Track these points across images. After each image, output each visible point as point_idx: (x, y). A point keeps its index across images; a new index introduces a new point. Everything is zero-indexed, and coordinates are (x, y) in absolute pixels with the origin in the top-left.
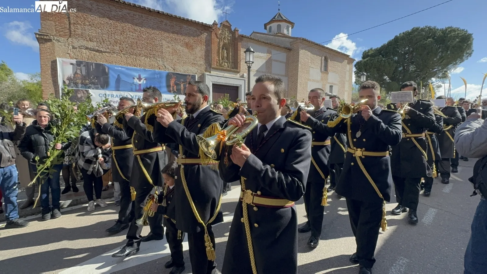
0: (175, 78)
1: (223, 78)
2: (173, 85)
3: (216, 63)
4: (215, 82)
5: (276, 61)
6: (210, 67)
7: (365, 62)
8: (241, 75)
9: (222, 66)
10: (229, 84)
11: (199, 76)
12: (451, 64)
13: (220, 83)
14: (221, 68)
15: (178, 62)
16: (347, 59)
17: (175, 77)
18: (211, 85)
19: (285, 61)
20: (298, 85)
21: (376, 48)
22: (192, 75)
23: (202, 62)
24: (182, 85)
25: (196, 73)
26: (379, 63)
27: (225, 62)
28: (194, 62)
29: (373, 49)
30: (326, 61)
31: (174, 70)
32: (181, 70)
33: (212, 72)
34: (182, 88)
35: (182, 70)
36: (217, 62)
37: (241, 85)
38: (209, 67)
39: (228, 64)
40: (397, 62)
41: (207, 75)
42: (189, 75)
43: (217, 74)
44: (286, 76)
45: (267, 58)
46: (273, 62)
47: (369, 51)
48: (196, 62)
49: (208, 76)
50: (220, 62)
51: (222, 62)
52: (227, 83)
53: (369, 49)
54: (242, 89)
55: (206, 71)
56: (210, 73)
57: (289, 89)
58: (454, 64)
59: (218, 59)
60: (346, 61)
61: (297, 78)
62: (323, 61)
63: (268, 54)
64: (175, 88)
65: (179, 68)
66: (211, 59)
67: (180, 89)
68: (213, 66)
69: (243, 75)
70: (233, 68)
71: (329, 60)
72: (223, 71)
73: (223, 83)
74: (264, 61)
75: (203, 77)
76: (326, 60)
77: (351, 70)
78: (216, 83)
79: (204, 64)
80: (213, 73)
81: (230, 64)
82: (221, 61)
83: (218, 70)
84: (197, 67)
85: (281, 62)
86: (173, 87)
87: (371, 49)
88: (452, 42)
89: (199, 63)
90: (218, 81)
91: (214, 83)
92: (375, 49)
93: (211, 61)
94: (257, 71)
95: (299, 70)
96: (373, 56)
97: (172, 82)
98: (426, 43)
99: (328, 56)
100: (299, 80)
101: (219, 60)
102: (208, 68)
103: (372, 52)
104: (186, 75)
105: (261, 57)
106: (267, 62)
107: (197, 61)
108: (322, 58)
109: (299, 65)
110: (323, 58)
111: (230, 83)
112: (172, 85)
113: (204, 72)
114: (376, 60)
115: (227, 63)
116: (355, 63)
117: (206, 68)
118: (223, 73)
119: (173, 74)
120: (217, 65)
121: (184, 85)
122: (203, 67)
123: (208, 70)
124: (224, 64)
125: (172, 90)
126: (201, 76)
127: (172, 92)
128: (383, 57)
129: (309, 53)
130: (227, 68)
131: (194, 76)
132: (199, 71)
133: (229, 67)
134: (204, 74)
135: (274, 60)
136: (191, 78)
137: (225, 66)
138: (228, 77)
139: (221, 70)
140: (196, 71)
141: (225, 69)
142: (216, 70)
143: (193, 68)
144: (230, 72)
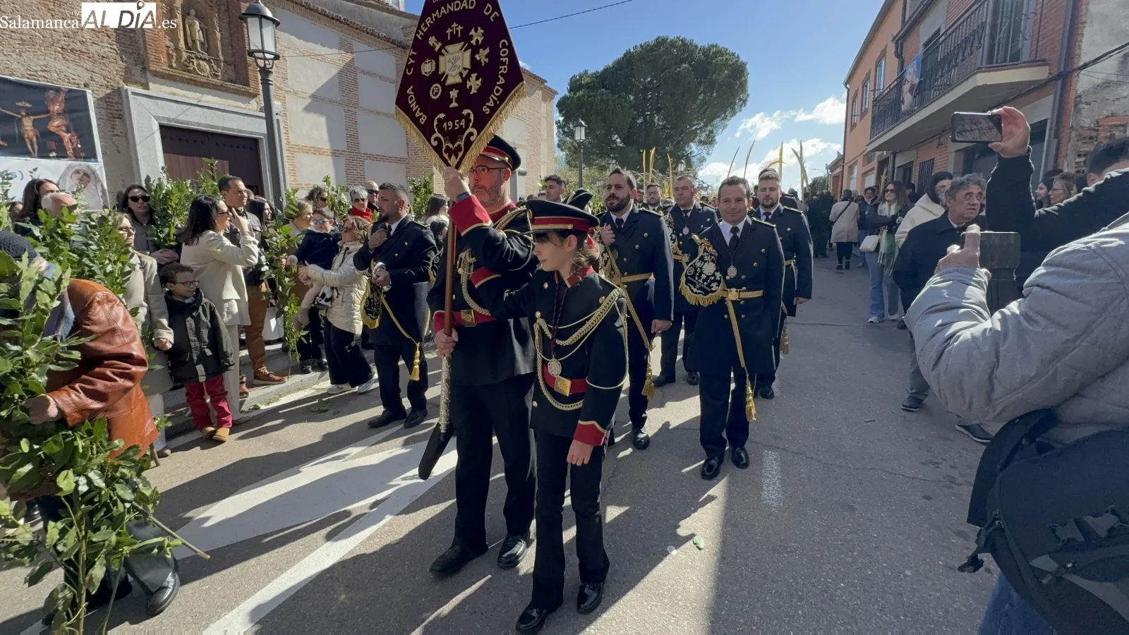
1: (197, 108)
3: (163, 59)
4: (168, 119)
5: (368, 73)
6: (144, 69)
7: (579, 98)
9: (189, 71)
10: (224, 128)
11: (102, 95)
14: (187, 75)
16: (541, 89)
18: (156, 127)
19: (394, 77)
22: (70, 91)
23: (107, 48)
24: (28, 123)
25: (86, 85)
26: (605, 106)
29: (589, 72)
33: (151, 85)
34: (31, 134)
35: (15, 66)
36: (169, 56)
38: (139, 68)
39: (211, 67)
40: (634, 106)
41: (134, 93)
42: (58, 90)
43: (174, 94)
45: (342, 64)
46: (360, 76)
49: (140, 98)
50: (179, 57)
51: (189, 58)
52: (214, 127)
55: (126, 81)
56: (146, 87)
57: (410, 153)
59: (171, 44)
60: (540, 92)
63: (343, 53)
67: (21, 136)
68: (153, 67)
70: (231, 82)
72: (194, 87)
73: (199, 124)
74: (334, 71)
75: (116, 99)
77: (549, 114)
78: (173, 124)
79: (118, 59)
80: (156, 88)
81: (219, 66)
82: (185, 55)
83: (175, 80)
84: (89, 65)
85: (381, 78)
88: (719, 74)
89: (93, 49)
90: (181, 118)
91: (165, 122)
93: (145, 48)
94: (313, 96)
96: (590, 88)
98: (679, 72)
101: (177, 49)
102: (137, 70)
103: (589, 80)
104: (42, 89)
105: (319, 57)
106: (341, 73)
107: (82, 42)
111: (228, 125)
113: (121, 82)
114: (599, 98)
115: (208, 62)
116: (557, 99)
117: (127, 70)
118: (198, 95)
120: (171, 66)
121: (35, 122)
122: (115, 69)
123: (137, 77)
124: (199, 65)
126: (108, 96)
130: (211, 79)
131: (81, 94)
132: (98, 78)
133: (218, 76)
134: (119, 88)
135: (363, 72)
136: (66, 100)
137: (201, 70)
138: (217, 106)
139: (188, 83)
140: (86, 77)
141: (204, 80)
142: (168, 82)
143: (71, 65)
144: (225, 91)
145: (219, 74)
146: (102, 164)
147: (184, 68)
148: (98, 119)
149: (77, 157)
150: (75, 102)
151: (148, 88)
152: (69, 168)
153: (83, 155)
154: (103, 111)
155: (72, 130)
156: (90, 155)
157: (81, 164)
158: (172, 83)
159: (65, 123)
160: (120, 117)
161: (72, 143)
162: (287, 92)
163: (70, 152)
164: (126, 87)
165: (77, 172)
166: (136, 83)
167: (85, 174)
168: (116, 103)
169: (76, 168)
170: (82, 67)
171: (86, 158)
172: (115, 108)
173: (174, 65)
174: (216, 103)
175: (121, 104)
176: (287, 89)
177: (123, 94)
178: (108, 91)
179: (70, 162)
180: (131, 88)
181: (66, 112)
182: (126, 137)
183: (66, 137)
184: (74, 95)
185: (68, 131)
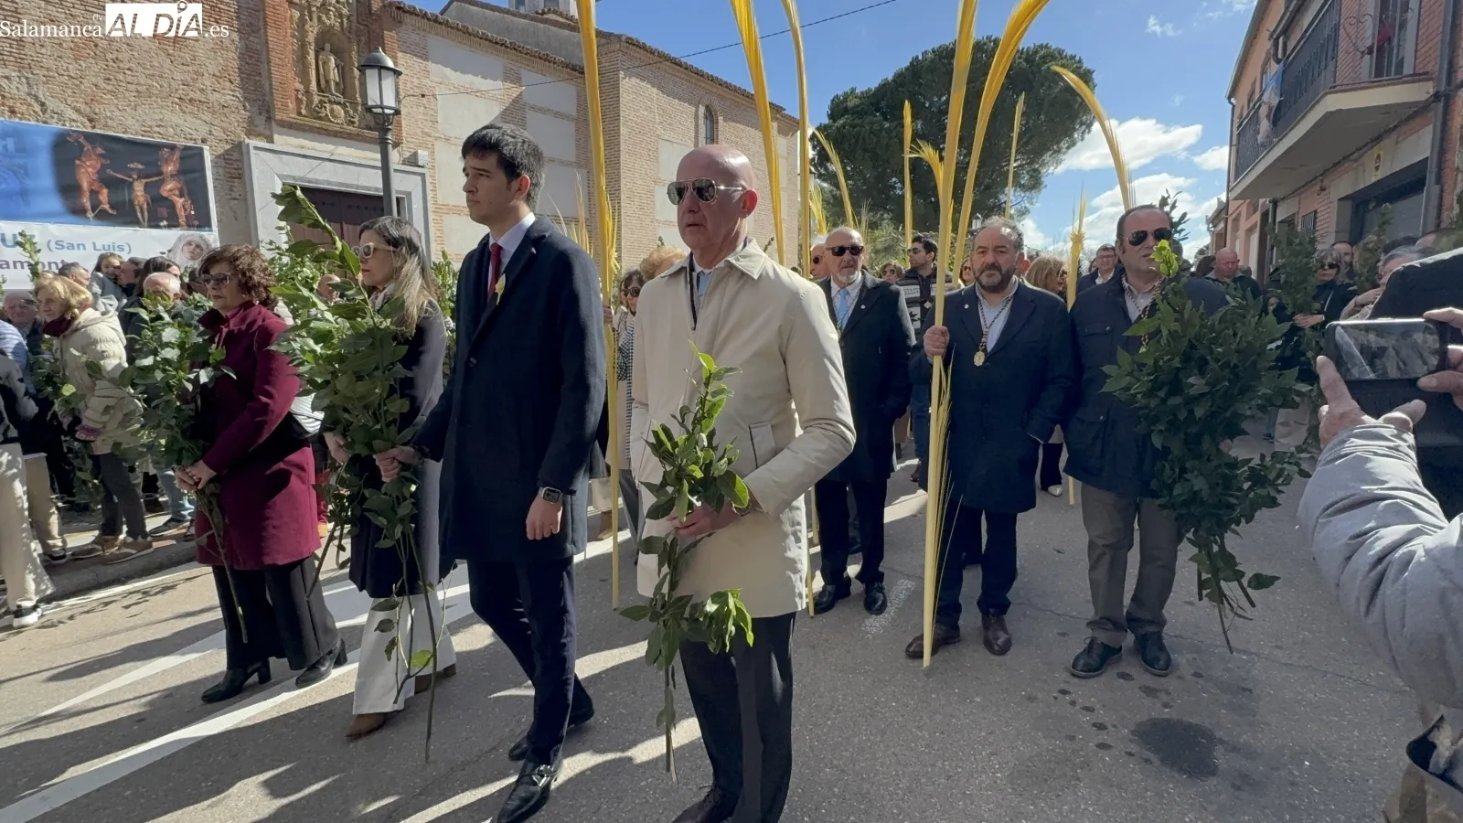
0: (101, 155)
1: (328, 163)
2: (91, 184)
3: (292, 105)
4: (293, 176)
5: (540, 110)
6: (269, 119)
7: (838, 129)
8: (407, 155)
9: (320, 118)
10: (358, 187)
11: (220, 151)
12: (1049, 150)
13: (317, 181)
14: (317, 124)
15: (109, 88)
17: (100, 150)
19: (574, 113)
20: (623, 197)
21: (865, 89)
22: (186, 148)
23: (229, 95)
24: (139, 188)
25: (204, 141)
26: (876, 138)
27: (335, 103)
28: (192, 95)
30: (712, 122)
31: (91, 120)
32: (127, 122)
33: (276, 137)
34: (141, 199)
35: (129, 122)
36: (299, 101)
37: (409, 194)
38: (263, 118)
39: (346, 112)
41: (256, 148)
42: (173, 148)
43: (303, 147)
44: (579, 166)
45: (508, 101)
46: (530, 114)
47: (846, 96)
48: (198, 95)
49: (262, 154)
50: (310, 102)
51: (321, 102)
52: (347, 186)
53: (848, 90)
54: (415, 206)
55: (249, 133)
56: (271, 140)
58: (1055, 152)
59: (301, 87)
60: (773, 122)
61: (619, 175)
62: (701, 121)
63: (508, 85)
64: (104, 195)
65: (117, 113)
66: (271, 85)
67: (131, 202)
68: (279, 116)
69: (415, 155)
70: (370, 129)
71: (721, 119)
72: (325, 138)
73: (329, 183)
74: (497, 110)
75: (236, 156)
76: (711, 116)
77: (790, 153)
78: (299, 183)
79: (241, 108)
80: (283, 141)
81: (355, 111)
82: (316, 99)
83: (304, 130)
84: (206, 116)
85: (557, 114)
86: (94, 193)
87: (853, 90)
89: (214, 97)
90: (310, 176)
91: (289, 181)
92: (862, 93)
93: (272, 94)
95: (622, 147)
96: (858, 112)
97: (87, 173)
99: (716, 105)
100: (623, 182)
101: (307, 92)
102: (260, 120)
103: (856, 101)
104: (157, 147)
105: (478, 93)
106: (504, 112)
107: (202, 90)
108: (697, 111)
109: (623, 130)
110: (702, 110)
111: (363, 183)
112: (85, 185)
113: (243, 136)
114: (868, 127)
115: (344, 106)
117: (251, 121)
118: (331, 147)
119: (88, 137)
120: (299, 114)
121: (146, 185)
122: (235, 121)
123: (261, 129)
124: (332, 110)
125: (88, 205)
126: (227, 152)
127: (90, 215)
128: (886, 119)
129: (655, 90)
130: (345, 126)
131: (195, 151)
132: (218, 133)
133: (353, 123)
134: (240, 143)
135: (532, 108)
136: (182, 158)
137: (335, 117)
138: (351, 160)
139: (319, 133)
140: (204, 130)
141: (337, 128)
142: (295, 132)
143: (189, 118)
144: (361, 141)
145: (356, 120)
146: (217, 234)
147: (315, 114)
148: (215, 180)
149: (190, 226)
150: (191, 160)
151: (272, 142)
152: (180, 239)
153: (196, 223)
154: (221, 171)
155: (186, 192)
156: (204, 223)
157: (194, 234)
158: (300, 133)
159: (179, 185)
160: (240, 177)
161: (185, 210)
162: (437, 138)
163: (182, 220)
164: (247, 141)
165: (189, 243)
166: (258, 135)
167: (198, 246)
168: (236, 160)
169: (189, 239)
170: (200, 119)
171: (200, 227)
172: (235, 167)
173: (303, 112)
174: (350, 156)
175: (241, 160)
176: (436, 135)
177: (244, 149)
178: (228, 147)
179: (181, 232)
180: (253, 142)
181: (181, 172)
182: (246, 200)
183: (179, 202)
184: (190, 152)
185: (181, 196)
